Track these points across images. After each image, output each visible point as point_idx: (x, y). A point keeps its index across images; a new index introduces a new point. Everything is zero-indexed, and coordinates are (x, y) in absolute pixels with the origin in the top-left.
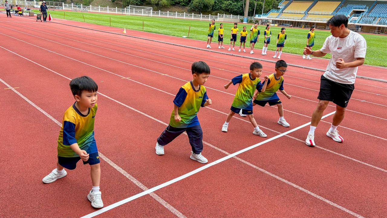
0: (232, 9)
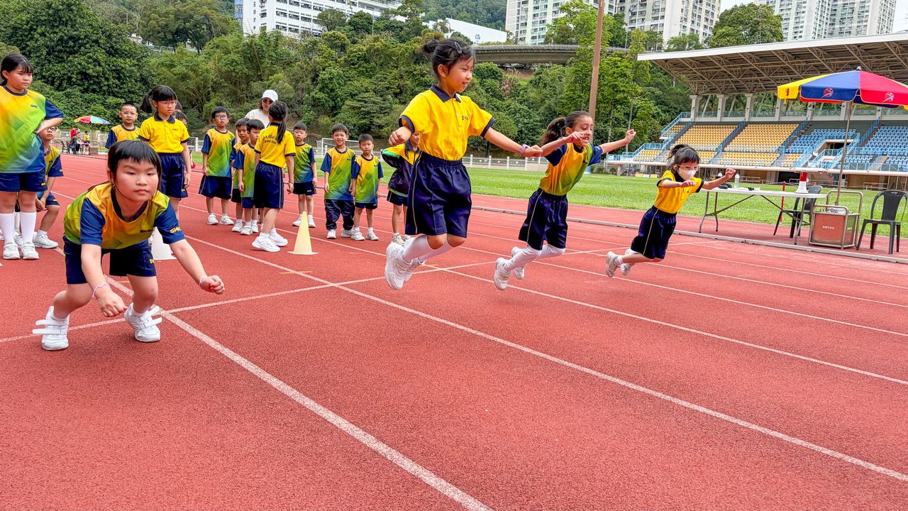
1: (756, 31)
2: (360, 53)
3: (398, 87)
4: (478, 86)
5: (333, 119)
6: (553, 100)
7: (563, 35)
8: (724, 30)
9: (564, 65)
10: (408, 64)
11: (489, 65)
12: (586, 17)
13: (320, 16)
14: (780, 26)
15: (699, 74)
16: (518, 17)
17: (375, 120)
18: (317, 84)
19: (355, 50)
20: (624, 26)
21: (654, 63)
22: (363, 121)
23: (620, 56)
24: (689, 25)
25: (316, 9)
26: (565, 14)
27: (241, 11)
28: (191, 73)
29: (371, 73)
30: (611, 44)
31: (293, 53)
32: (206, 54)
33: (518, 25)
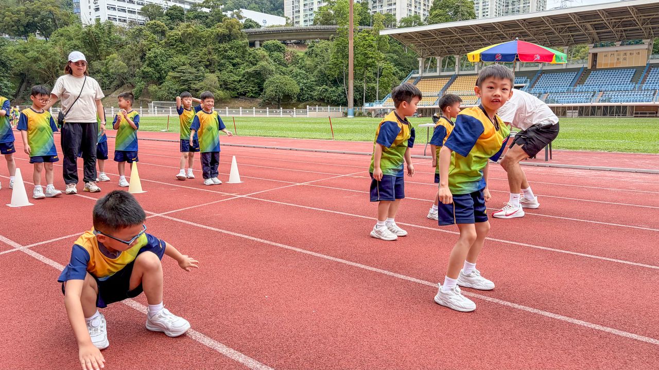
0: (329, 98)
1: (457, 12)
2: (177, 37)
3: (208, 60)
4: (267, 57)
5: (160, 86)
6: (323, 65)
7: (327, 19)
8: (436, 12)
9: (328, 40)
10: (214, 43)
11: (274, 42)
12: (341, 5)
13: (142, 9)
14: (473, 8)
15: (422, 43)
16: (293, 7)
17: (192, 86)
18: (145, 61)
19: (172, 35)
20: (369, 11)
21: (392, 36)
22: (183, 87)
23: (368, 32)
24: (413, 9)
25: (139, 4)
26: (327, 3)
27: (78, 7)
28: (42, 57)
29: (186, 51)
30: (361, 24)
31: (124, 38)
32: (53, 41)
33: (293, 12)
